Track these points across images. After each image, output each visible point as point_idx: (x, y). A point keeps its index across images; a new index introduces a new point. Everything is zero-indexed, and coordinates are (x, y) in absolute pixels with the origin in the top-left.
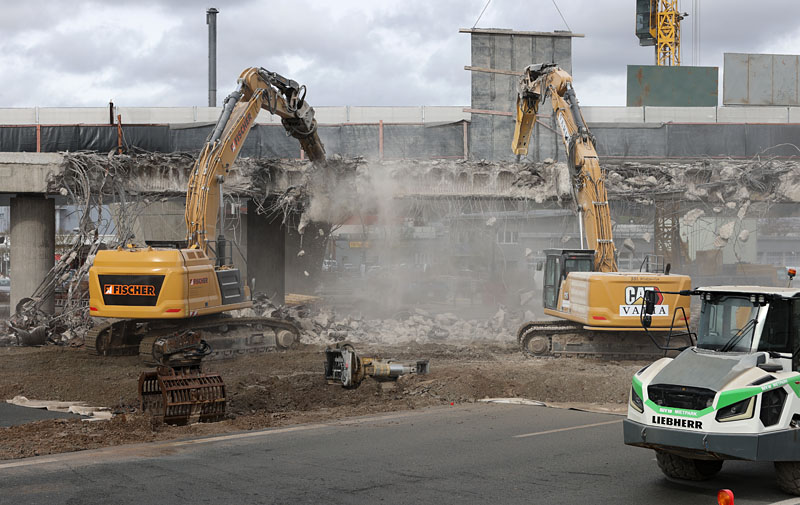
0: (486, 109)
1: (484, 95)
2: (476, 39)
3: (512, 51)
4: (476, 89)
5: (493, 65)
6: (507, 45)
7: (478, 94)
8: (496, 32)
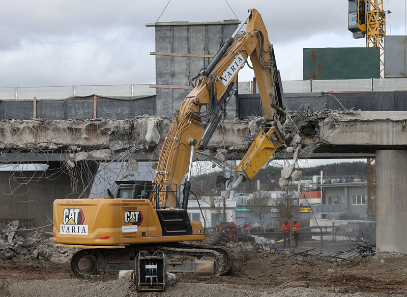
0: (168, 84)
1: (166, 73)
2: (159, 30)
3: (188, 38)
4: (160, 70)
5: (172, 51)
6: (185, 34)
7: (161, 73)
8: (175, 24)
